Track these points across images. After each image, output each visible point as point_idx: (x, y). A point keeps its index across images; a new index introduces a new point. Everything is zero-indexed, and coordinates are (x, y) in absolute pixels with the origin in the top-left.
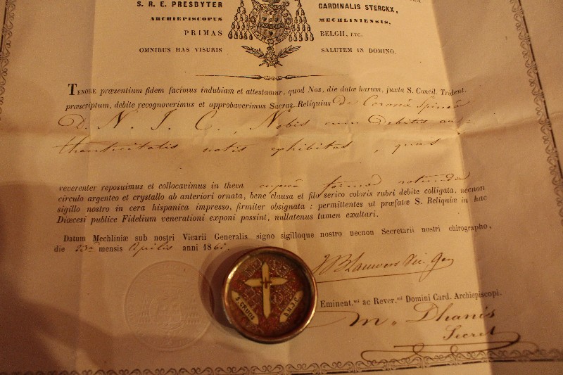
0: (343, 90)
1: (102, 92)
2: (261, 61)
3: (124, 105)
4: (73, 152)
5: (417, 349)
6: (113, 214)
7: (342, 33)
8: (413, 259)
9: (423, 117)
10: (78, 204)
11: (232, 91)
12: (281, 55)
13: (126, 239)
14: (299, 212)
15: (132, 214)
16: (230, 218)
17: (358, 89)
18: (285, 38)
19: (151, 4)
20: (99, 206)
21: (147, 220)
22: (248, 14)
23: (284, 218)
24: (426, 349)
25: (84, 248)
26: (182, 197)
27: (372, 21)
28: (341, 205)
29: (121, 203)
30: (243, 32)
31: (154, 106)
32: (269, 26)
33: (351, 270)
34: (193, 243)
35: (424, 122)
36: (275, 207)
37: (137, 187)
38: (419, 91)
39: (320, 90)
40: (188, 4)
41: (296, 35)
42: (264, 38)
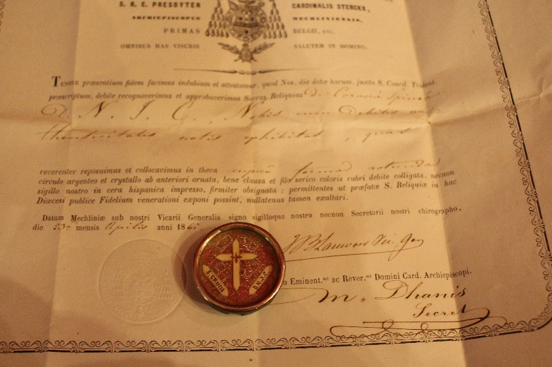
0: (314, 82)
1: (85, 84)
2: (237, 56)
3: (105, 96)
4: (55, 139)
5: (386, 325)
6: (91, 195)
7: (314, 31)
8: (382, 239)
9: (393, 107)
10: (57, 186)
11: (208, 84)
12: (255, 51)
13: (102, 218)
14: (270, 196)
15: (110, 195)
16: (203, 200)
17: (329, 81)
18: (259, 35)
19: (132, 4)
20: (77, 188)
21: (124, 201)
22: (225, 13)
23: (256, 201)
24: (395, 325)
25: (62, 226)
26: (158, 180)
27: (343, 19)
28: (312, 189)
29: (99, 185)
30: (220, 31)
31: (133, 97)
32: (245, 25)
33: (320, 249)
34: (167, 223)
35: (394, 113)
36: (247, 190)
37: (115, 171)
38: (390, 83)
39: (292, 83)
40: (167, 5)
41: (270, 34)
42: (240, 36)
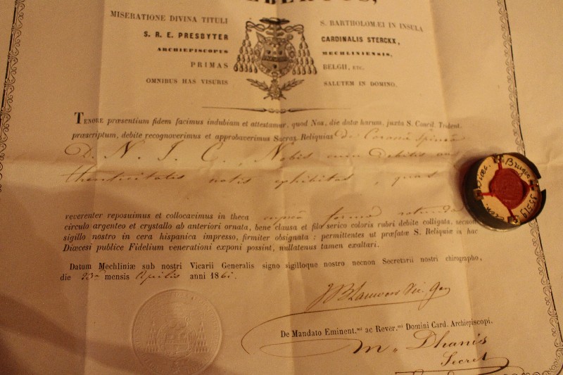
0: (345, 123)
1: (109, 121)
2: (265, 94)
3: (131, 135)
4: (79, 181)
5: (417, 374)
6: (119, 241)
7: (344, 67)
8: (412, 288)
9: (421, 150)
10: (84, 232)
11: (238, 124)
12: (284, 88)
13: (132, 267)
14: (303, 243)
15: (139, 242)
16: (236, 248)
17: (359, 122)
18: (288, 71)
19: (157, 34)
20: (104, 233)
21: (155, 248)
22: (253, 47)
23: (289, 249)
25: (90, 276)
26: (190, 227)
27: (374, 54)
28: (343, 235)
29: (127, 231)
30: (248, 65)
31: (161, 137)
32: (273, 59)
33: (354, 299)
34: (201, 272)
35: (422, 155)
36: (280, 238)
37: (144, 216)
38: (418, 124)
39: (322, 124)
40: (194, 36)
41: (299, 69)
42: (269, 71)
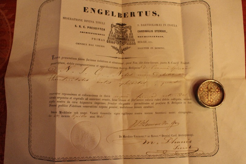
0: (145, 63)
1: (62, 58)
2: (117, 51)
3: (70, 64)
4: (53, 80)
5: (164, 152)
6: (66, 104)
7: (145, 42)
8: (165, 123)
9: (173, 73)
10: (54, 100)
11: (107, 62)
12: (124, 50)
13: (71, 113)
14: (128, 106)
15: (73, 104)
16: (105, 107)
17: (150, 62)
18: (125, 43)
19: (80, 26)
20: (61, 100)
21: (78, 107)
22: (113, 33)
23: (123, 108)
24: (167, 152)
26: (90, 99)
27: (157, 37)
28: (142, 103)
29: (69, 100)
30: (112, 41)
31: (81, 65)
32: (120, 39)
33: (144, 125)
34: (93, 115)
35: (173, 75)
36: (120, 104)
37: (75, 95)
38: (172, 63)
39: (137, 63)
40: (93, 28)
41: (129, 43)
42: (118, 43)
